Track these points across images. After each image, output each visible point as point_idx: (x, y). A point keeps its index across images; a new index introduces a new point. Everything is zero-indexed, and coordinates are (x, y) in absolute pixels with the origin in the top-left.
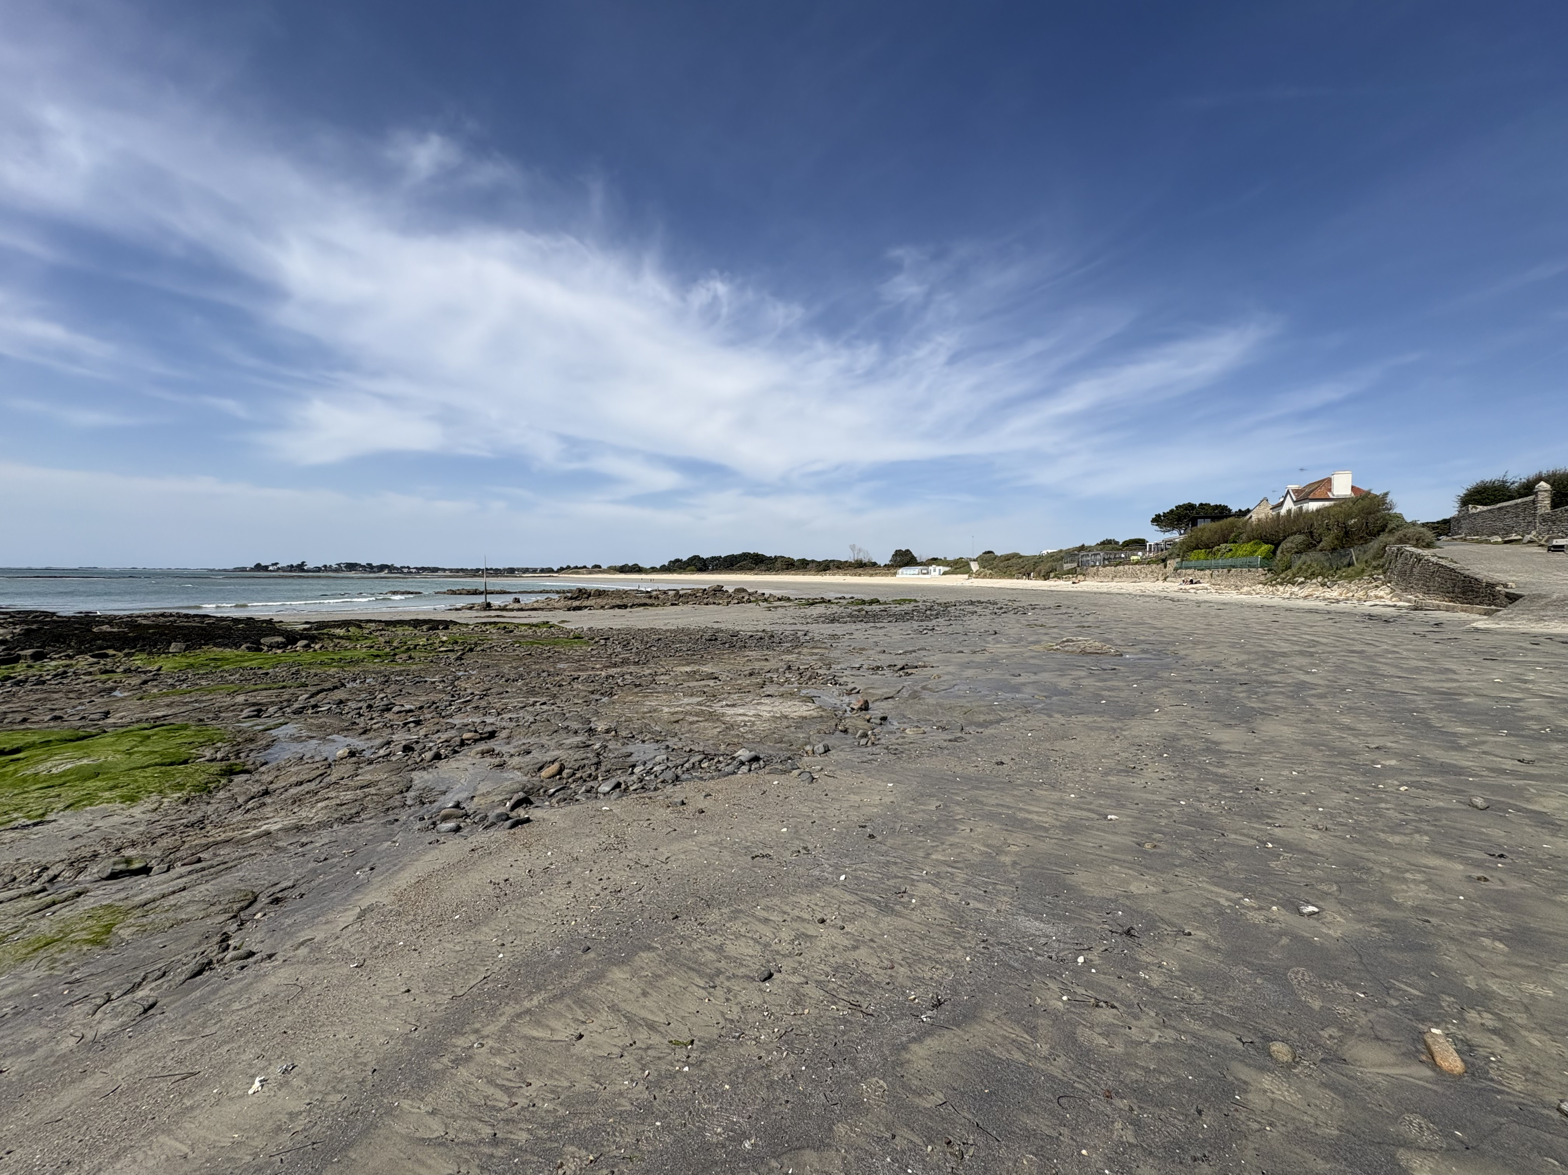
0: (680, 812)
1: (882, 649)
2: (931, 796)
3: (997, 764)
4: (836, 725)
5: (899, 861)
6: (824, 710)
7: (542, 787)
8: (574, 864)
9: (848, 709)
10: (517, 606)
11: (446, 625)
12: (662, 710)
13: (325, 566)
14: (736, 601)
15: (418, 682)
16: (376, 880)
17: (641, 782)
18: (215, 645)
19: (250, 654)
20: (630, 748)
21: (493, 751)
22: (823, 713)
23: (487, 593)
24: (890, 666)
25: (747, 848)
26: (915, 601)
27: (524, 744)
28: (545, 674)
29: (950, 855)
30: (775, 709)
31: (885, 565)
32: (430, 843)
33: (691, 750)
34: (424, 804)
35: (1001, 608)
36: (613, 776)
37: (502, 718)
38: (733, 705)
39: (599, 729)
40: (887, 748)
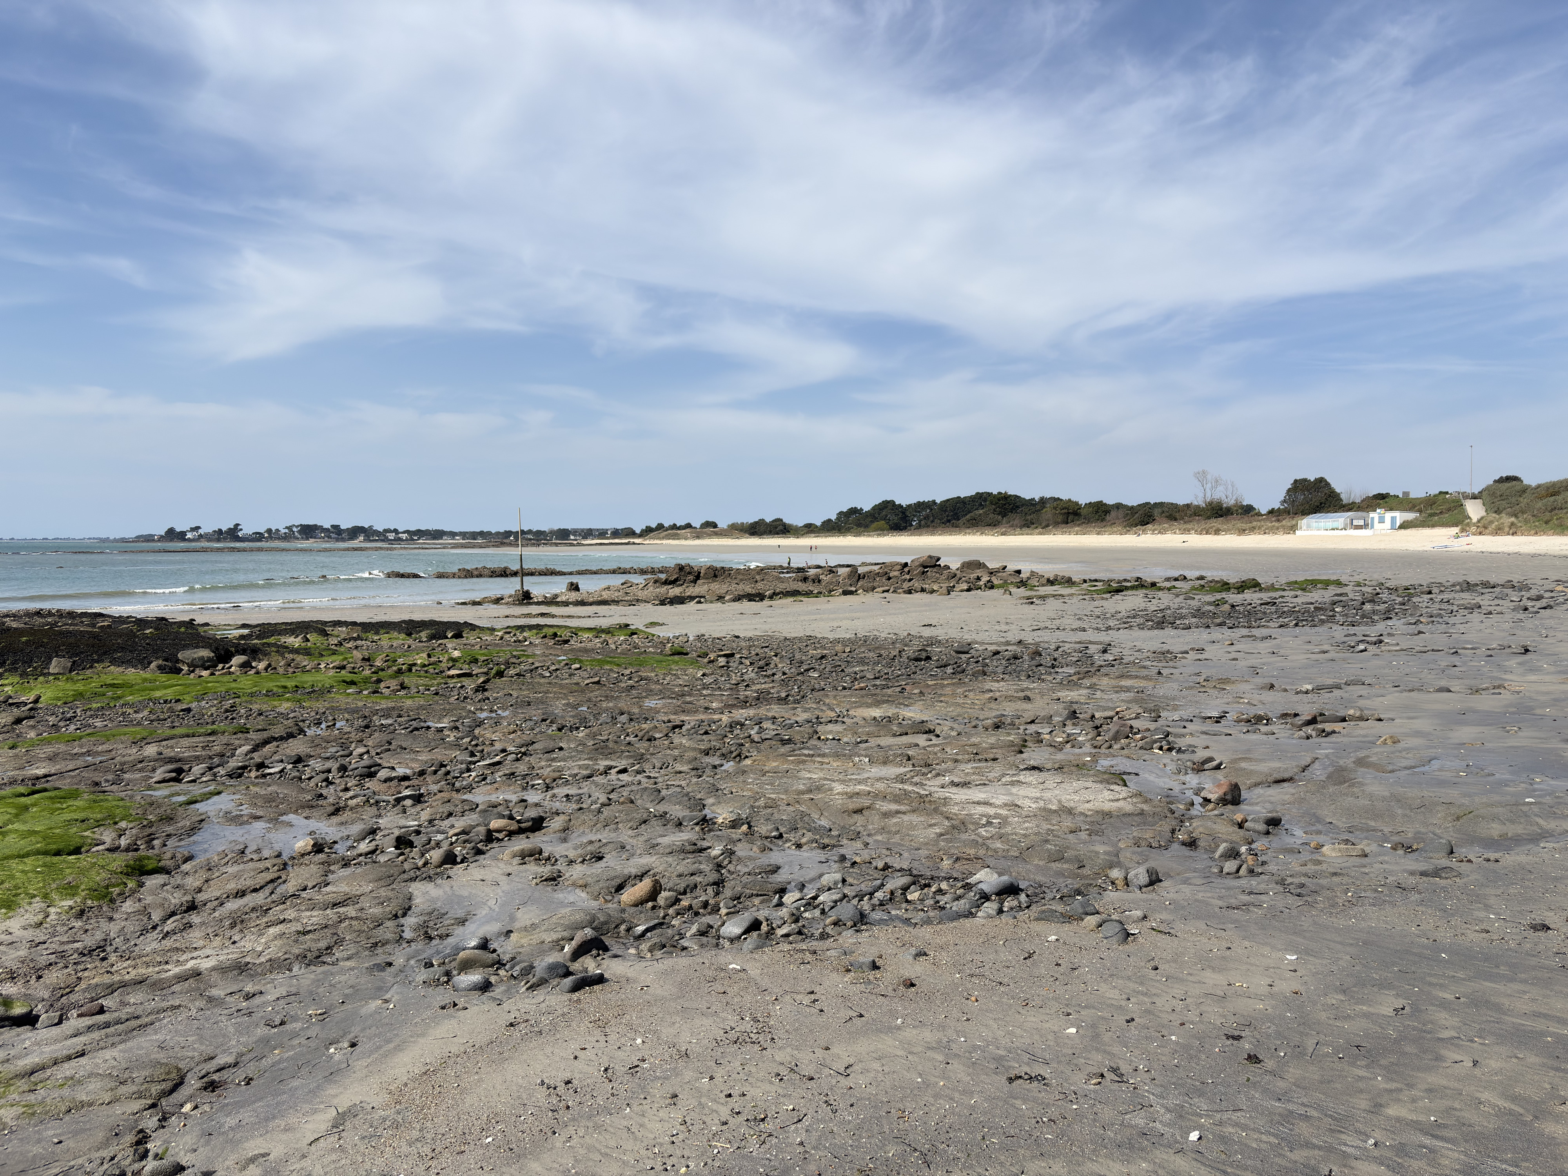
0: (869, 982)
1: (1268, 681)
2: (1383, 985)
3: (1535, 928)
4: (1173, 831)
5: (1315, 1114)
6: (1147, 801)
7: (624, 921)
8: (681, 1063)
9: (1198, 800)
10: (573, 596)
11: (459, 630)
12: (831, 789)
13: (269, 531)
14: (965, 586)
15: (417, 729)
16: (360, 1065)
17: (797, 921)
18: (113, 662)
19: (163, 677)
20: (775, 857)
21: (540, 852)
22: (1145, 807)
23: (523, 573)
24: (1285, 716)
25: (999, 1059)
26: (1338, 583)
27: (591, 842)
28: (624, 718)
29: (1429, 1111)
30: (1047, 795)
31: (1271, 512)
32: (443, 1008)
33: (886, 867)
34: (431, 938)
35: (1539, 598)
36: (746, 908)
37: (554, 796)
38: (965, 784)
39: (720, 821)
40: (1282, 882)
